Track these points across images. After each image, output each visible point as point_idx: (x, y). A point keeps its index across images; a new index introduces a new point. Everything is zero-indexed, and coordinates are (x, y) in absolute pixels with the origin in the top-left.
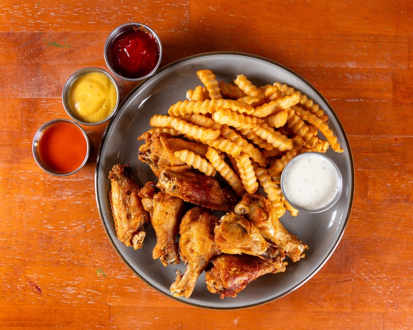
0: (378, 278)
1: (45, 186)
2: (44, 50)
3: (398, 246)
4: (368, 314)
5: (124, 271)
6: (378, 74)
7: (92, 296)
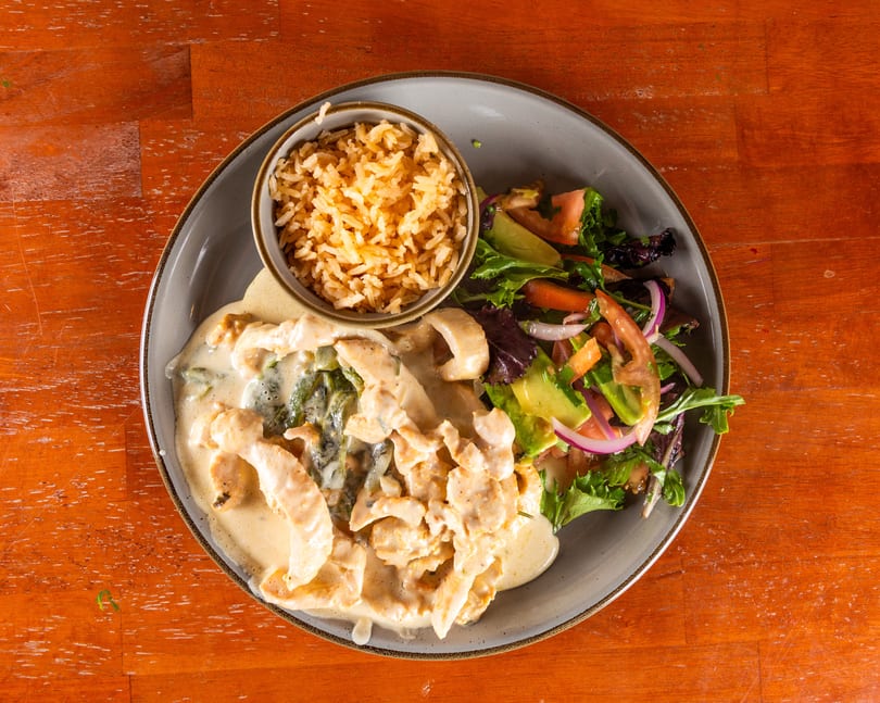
0: (739, 564)
3: (777, 486)
4: (724, 646)
6: (703, 110)
7: (88, 658)
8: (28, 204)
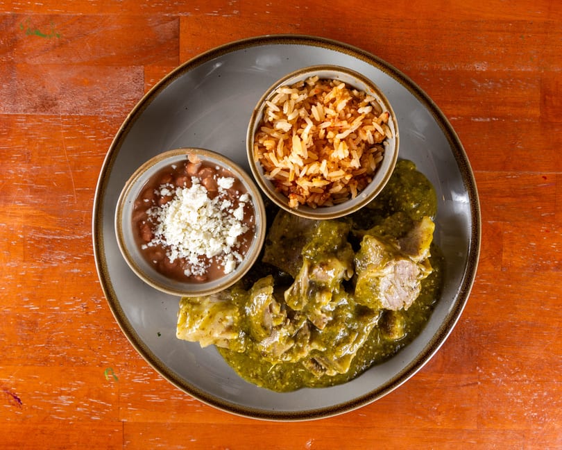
0: (516, 381)
1: (25, 246)
2: (20, 41)
3: (545, 333)
4: (502, 432)
5: (145, 371)
6: (519, 81)
7: (97, 409)
8: (70, 117)
